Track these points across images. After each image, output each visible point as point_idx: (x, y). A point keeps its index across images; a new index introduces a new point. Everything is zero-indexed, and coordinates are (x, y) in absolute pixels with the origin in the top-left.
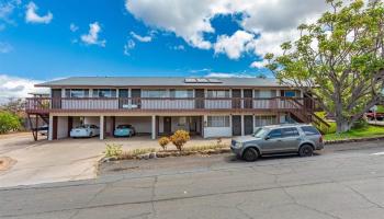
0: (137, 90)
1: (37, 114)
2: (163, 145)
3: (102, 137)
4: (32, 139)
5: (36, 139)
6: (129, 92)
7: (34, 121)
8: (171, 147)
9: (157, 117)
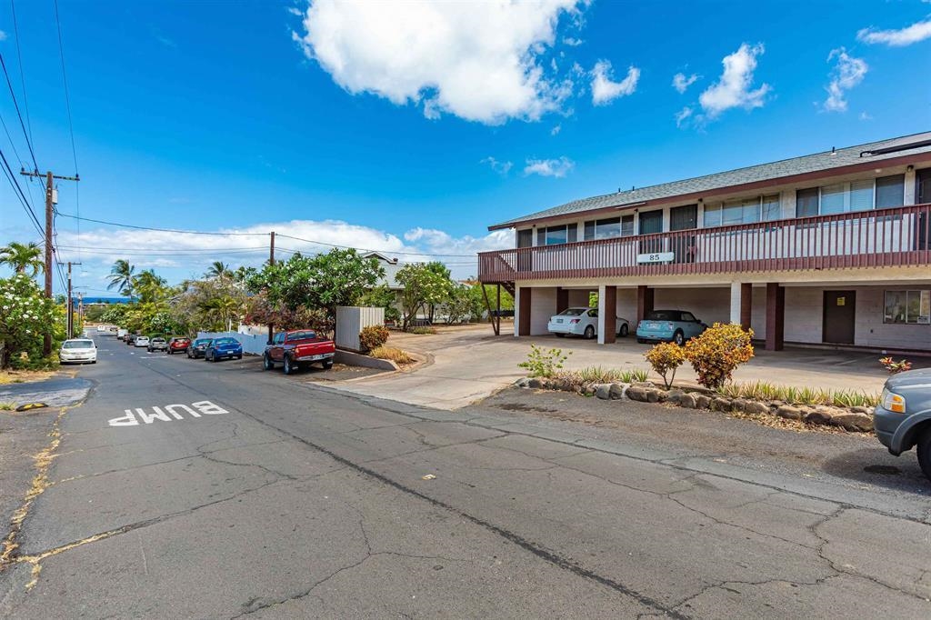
0: (685, 211)
1: (498, 283)
2: (662, 364)
3: (601, 339)
4: (492, 332)
5: (497, 333)
6: (666, 220)
7: (493, 299)
8: (686, 376)
9: (747, 288)
